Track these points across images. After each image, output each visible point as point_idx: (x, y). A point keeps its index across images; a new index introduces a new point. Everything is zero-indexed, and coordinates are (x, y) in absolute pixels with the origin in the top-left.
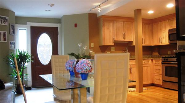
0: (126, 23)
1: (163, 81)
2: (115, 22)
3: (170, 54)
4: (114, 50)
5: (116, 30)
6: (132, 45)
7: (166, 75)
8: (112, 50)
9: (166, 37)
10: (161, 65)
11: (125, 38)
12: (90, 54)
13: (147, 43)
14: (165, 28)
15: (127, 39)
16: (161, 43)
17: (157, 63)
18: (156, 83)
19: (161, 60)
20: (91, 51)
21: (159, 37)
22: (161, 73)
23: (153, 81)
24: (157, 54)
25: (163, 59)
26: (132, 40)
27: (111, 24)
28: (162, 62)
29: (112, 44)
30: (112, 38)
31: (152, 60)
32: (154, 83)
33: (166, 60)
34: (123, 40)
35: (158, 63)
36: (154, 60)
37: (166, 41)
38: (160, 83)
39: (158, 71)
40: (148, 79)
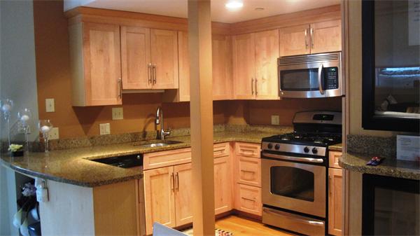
0: (157, 32)
1: (264, 205)
2: (124, 29)
3: (278, 124)
4: (121, 118)
5: (128, 54)
6: (175, 101)
7: (274, 190)
8: (114, 119)
9: (270, 77)
10: (259, 161)
11: (155, 81)
12: (41, 135)
13: (220, 95)
14: (269, 52)
15: (161, 85)
16: (256, 93)
17: (245, 153)
18: (242, 209)
19: (259, 147)
20: (45, 128)
21: (251, 76)
22: (258, 182)
23: (234, 203)
24: (241, 121)
26: (176, 87)
27: (111, 36)
28: (261, 152)
29: (114, 100)
30: (113, 82)
31: (232, 144)
32: (238, 209)
33: (273, 149)
34: (149, 86)
35: (250, 153)
36: (237, 145)
37: (270, 92)
38: (257, 210)
39: (248, 176)
40: (222, 200)
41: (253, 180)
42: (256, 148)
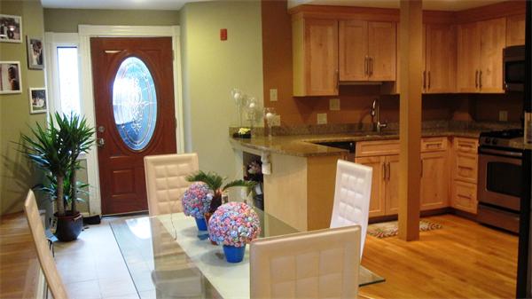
0: (375, 25)
1: (480, 203)
2: (342, 24)
3: (506, 120)
4: (339, 109)
5: (345, 48)
6: (392, 93)
7: (490, 187)
8: (331, 109)
9: (495, 69)
10: (477, 156)
11: (371, 74)
12: (266, 121)
13: (438, 87)
14: (495, 42)
15: (378, 77)
16: (481, 86)
17: (464, 148)
18: (458, 207)
19: (477, 142)
20: (269, 115)
21: (476, 67)
22: (475, 179)
23: (449, 202)
24: (465, 117)
25: (485, 138)
26: (393, 79)
27: (330, 31)
28: (479, 148)
29: (331, 90)
30: (331, 73)
31: (451, 139)
32: (453, 206)
33: (491, 144)
34: (366, 79)
35: (468, 149)
36: (456, 140)
37: (494, 85)
38: (472, 207)
39: (467, 172)
40: (436, 195)
41: (470, 176)
42: (474, 143)
